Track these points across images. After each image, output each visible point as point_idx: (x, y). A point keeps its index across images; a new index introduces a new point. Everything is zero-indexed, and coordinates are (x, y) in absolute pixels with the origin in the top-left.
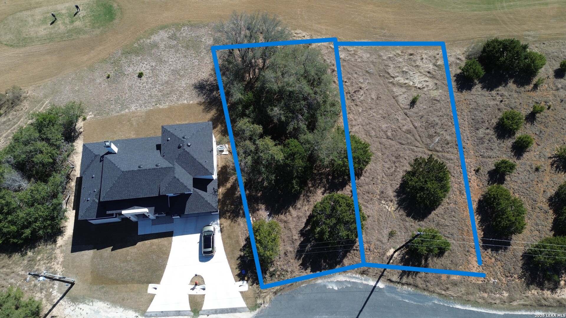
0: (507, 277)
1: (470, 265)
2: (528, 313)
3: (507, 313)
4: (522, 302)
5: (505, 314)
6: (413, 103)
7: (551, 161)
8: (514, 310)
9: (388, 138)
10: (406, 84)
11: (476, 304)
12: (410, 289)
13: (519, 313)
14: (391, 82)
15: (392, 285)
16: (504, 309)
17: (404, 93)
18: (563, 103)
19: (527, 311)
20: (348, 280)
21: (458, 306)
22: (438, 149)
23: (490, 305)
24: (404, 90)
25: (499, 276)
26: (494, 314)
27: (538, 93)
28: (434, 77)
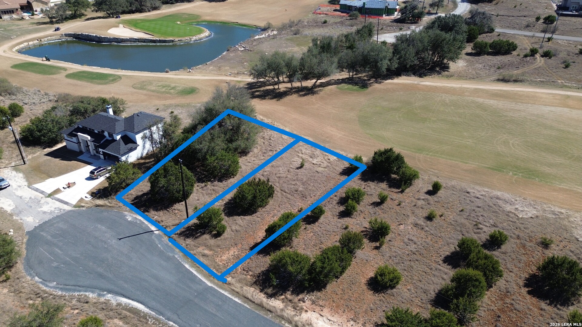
0: (244, 270)
1: (227, 252)
2: (230, 296)
3: (214, 287)
5: (212, 287)
6: (301, 167)
7: (365, 229)
8: (221, 288)
13: (223, 292)
15: (164, 235)
16: (214, 284)
18: (415, 207)
21: (187, 266)
22: (287, 191)
23: (208, 276)
26: (204, 282)
27: (400, 195)
28: (329, 163)
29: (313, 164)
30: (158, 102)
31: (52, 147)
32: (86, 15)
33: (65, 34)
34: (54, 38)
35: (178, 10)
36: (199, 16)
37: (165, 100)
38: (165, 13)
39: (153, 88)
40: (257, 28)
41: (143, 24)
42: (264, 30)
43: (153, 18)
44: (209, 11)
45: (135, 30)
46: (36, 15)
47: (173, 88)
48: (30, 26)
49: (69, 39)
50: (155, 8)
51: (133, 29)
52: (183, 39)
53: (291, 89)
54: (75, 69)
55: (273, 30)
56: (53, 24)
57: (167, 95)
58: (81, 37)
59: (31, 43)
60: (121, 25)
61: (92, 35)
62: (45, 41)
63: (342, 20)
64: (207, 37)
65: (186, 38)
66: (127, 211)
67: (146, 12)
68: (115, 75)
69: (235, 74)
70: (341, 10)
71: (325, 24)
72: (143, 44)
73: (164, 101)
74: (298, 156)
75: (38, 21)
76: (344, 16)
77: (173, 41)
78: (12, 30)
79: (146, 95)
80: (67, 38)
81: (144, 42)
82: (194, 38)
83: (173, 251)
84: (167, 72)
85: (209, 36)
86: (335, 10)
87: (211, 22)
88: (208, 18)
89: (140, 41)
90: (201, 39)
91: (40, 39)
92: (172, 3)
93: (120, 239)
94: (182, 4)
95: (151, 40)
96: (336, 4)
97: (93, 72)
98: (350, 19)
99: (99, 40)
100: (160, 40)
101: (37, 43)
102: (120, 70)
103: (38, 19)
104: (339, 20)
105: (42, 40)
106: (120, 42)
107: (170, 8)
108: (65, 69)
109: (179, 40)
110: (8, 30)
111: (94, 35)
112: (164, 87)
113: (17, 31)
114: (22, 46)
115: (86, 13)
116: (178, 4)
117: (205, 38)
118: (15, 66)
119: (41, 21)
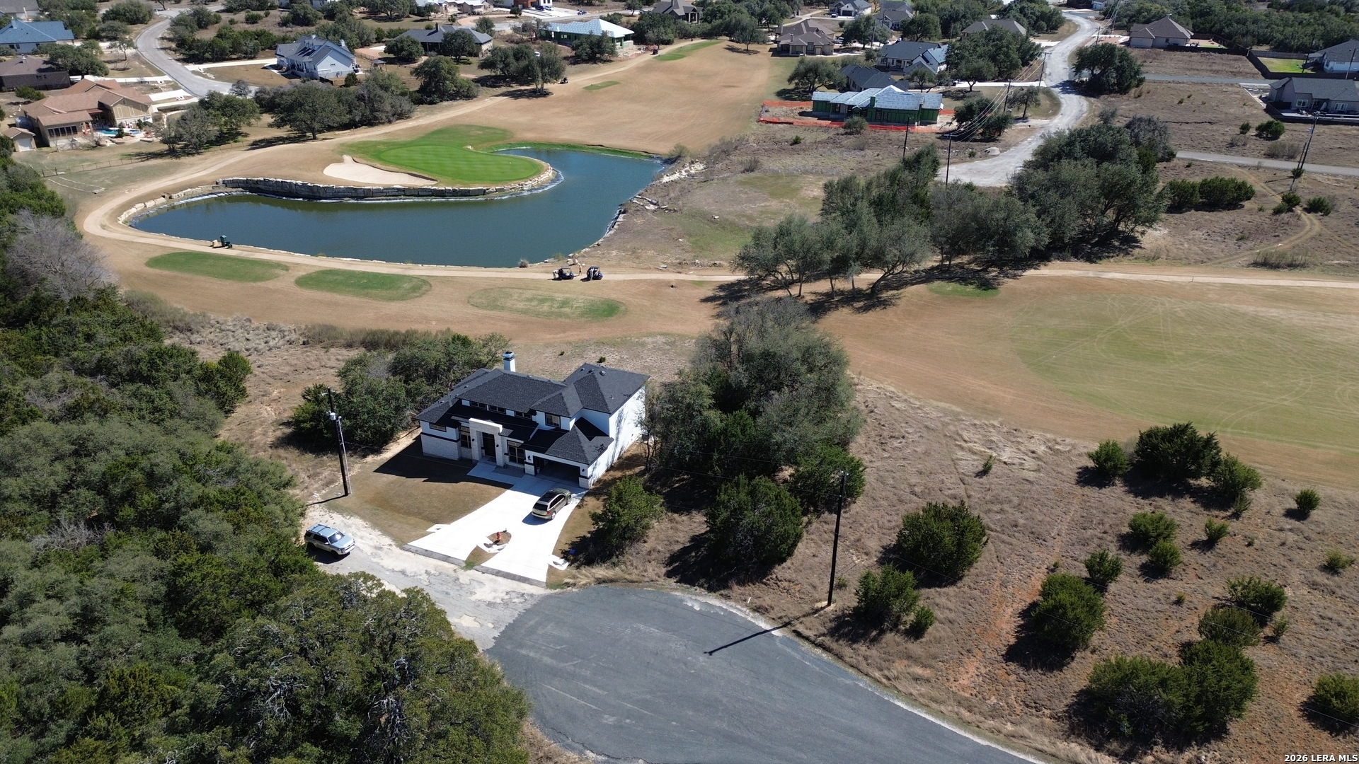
0: (1027, 706)
1: (962, 669)
3: (994, 746)
4: (1035, 745)
5: (989, 746)
6: (984, 472)
7: (1216, 602)
9: (913, 493)
10: (984, 452)
14: (959, 445)
15: (797, 639)
17: (974, 460)
20: (725, 607)
21: (900, 704)
24: (976, 457)
25: (1011, 701)
26: (966, 738)
28: (1039, 459)
29: (1005, 463)
30: (548, 336)
31: (378, 451)
32: (246, 135)
33: (224, 182)
34: (198, 190)
35: (453, 119)
36: (505, 131)
37: (564, 332)
38: (427, 126)
39: (521, 305)
40: (651, 157)
41: (393, 152)
42: (672, 161)
43: (409, 139)
44: (523, 119)
45: (383, 167)
46: (127, 135)
47: (565, 303)
48: (124, 162)
49: (236, 192)
50: (401, 116)
51: (378, 165)
52: (506, 187)
53: (829, 295)
54: (307, 265)
55: (693, 163)
56: (177, 157)
57: (560, 319)
58: (263, 187)
59: (150, 204)
60: (347, 158)
61: (294, 182)
62: (180, 199)
63: (831, 135)
64: (553, 181)
65: (513, 186)
66: (676, 590)
67: (383, 123)
68: (411, 278)
69: (673, 265)
70: (816, 113)
71: (796, 146)
72: (417, 200)
73: (562, 335)
74: (962, 448)
75: (138, 151)
76: (828, 127)
77: (484, 192)
78: (86, 173)
79: (512, 321)
80: (229, 189)
81: (418, 196)
82: (529, 184)
83: (847, 675)
84: (523, 266)
85: (557, 177)
86: (802, 114)
87: (540, 144)
88: (530, 136)
89: (407, 193)
90: (541, 187)
91: (167, 194)
92: (432, 103)
93: (711, 653)
94: (455, 103)
95: (435, 190)
96: (795, 100)
97: (353, 272)
98: (846, 133)
99: (312, 195)
100: (454, 190)
101: (163, 204)
102: (410, 265)
103: (135, 145)
104: (825, 136)
105: (174, 196)
106: (362, 198)
107: (432, 113)
108: (286, 267)
109: (497, 190)
110: (79, 174)
111: (300, 182)
112: (542, 301)
113: (99, 176)
114: (133, 210)
115: (244, 129)
116: (445, 103)
117: (551, 184)
118: (155, 262)
119: (144, 151)
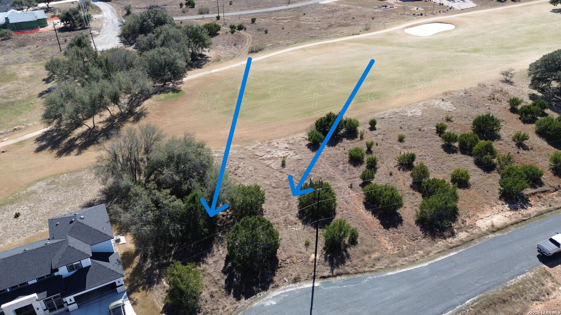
0: (414, 240)
3: (430, 262)
4: (436, 251)
5: (429, 264)
6: (283, 165)
7: (397, 168)
10: (272, 157)
11: (402, 266)
12: (343, 278)
14: (261, 159)
16: (426, 261)
17: (274, 162)
18: (384, 141)
19: (443, 256)
20: (283, 292)
23: (413, 263)
24: (273, 161)
25: (408, 243)
26: (421, 267)
27: (365, 140)
98: (2, 41)
